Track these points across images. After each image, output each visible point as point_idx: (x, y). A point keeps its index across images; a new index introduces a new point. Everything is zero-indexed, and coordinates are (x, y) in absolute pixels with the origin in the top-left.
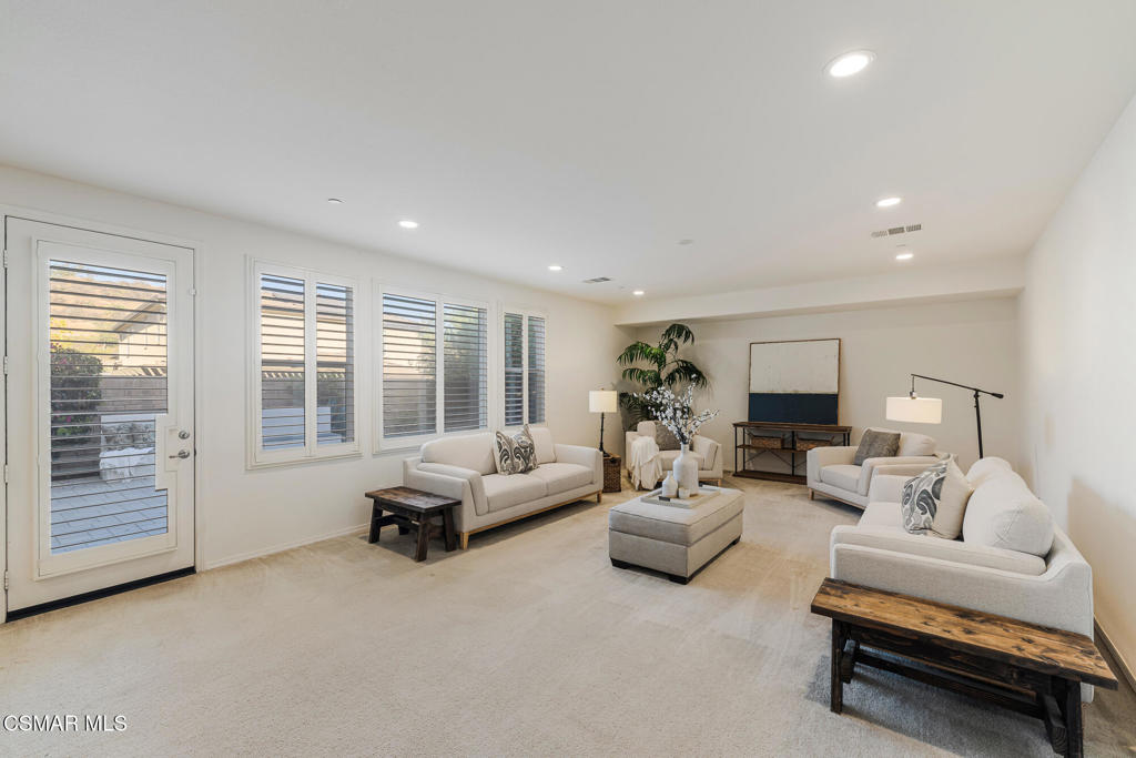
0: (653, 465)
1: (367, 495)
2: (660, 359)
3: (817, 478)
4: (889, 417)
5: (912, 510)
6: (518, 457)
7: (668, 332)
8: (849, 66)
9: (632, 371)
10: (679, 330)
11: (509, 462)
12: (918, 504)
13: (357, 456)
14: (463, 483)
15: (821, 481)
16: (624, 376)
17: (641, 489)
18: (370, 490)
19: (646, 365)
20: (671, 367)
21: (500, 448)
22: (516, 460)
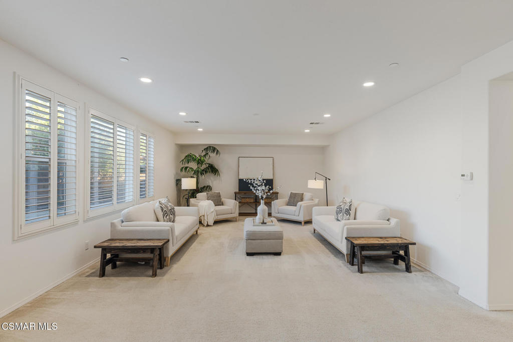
0: (213, 214)
1: (95, 247)
2: (200, 162)
3: (277, 211)
4: (309, 187)
5: (343, 215)
6: (171, 214)
7: (206, 149)
8: (369, 84)
9: (186, 168)
10: (212, 149)
11: (168, 217)
12: (345, 213)
13: (76, 223)
14: (169, 229)
15: (279, 213)
16: (181, 170)
17: (208, 225)
18: (97, 243)
19: (193, 165)
20: (204, 167)
21: (162, 210)
22: (171, 216)
